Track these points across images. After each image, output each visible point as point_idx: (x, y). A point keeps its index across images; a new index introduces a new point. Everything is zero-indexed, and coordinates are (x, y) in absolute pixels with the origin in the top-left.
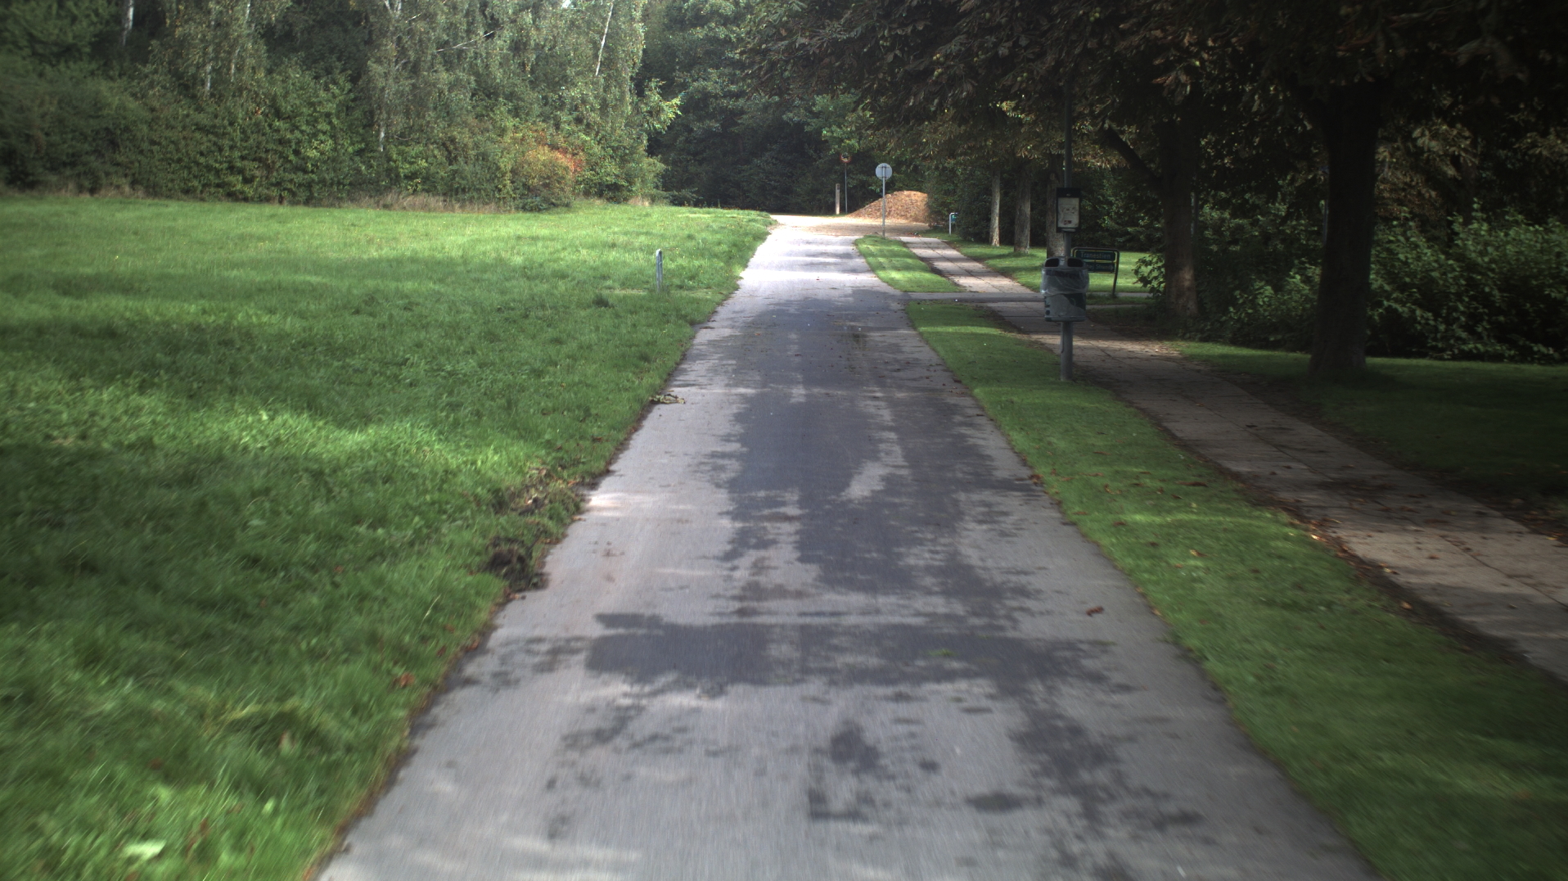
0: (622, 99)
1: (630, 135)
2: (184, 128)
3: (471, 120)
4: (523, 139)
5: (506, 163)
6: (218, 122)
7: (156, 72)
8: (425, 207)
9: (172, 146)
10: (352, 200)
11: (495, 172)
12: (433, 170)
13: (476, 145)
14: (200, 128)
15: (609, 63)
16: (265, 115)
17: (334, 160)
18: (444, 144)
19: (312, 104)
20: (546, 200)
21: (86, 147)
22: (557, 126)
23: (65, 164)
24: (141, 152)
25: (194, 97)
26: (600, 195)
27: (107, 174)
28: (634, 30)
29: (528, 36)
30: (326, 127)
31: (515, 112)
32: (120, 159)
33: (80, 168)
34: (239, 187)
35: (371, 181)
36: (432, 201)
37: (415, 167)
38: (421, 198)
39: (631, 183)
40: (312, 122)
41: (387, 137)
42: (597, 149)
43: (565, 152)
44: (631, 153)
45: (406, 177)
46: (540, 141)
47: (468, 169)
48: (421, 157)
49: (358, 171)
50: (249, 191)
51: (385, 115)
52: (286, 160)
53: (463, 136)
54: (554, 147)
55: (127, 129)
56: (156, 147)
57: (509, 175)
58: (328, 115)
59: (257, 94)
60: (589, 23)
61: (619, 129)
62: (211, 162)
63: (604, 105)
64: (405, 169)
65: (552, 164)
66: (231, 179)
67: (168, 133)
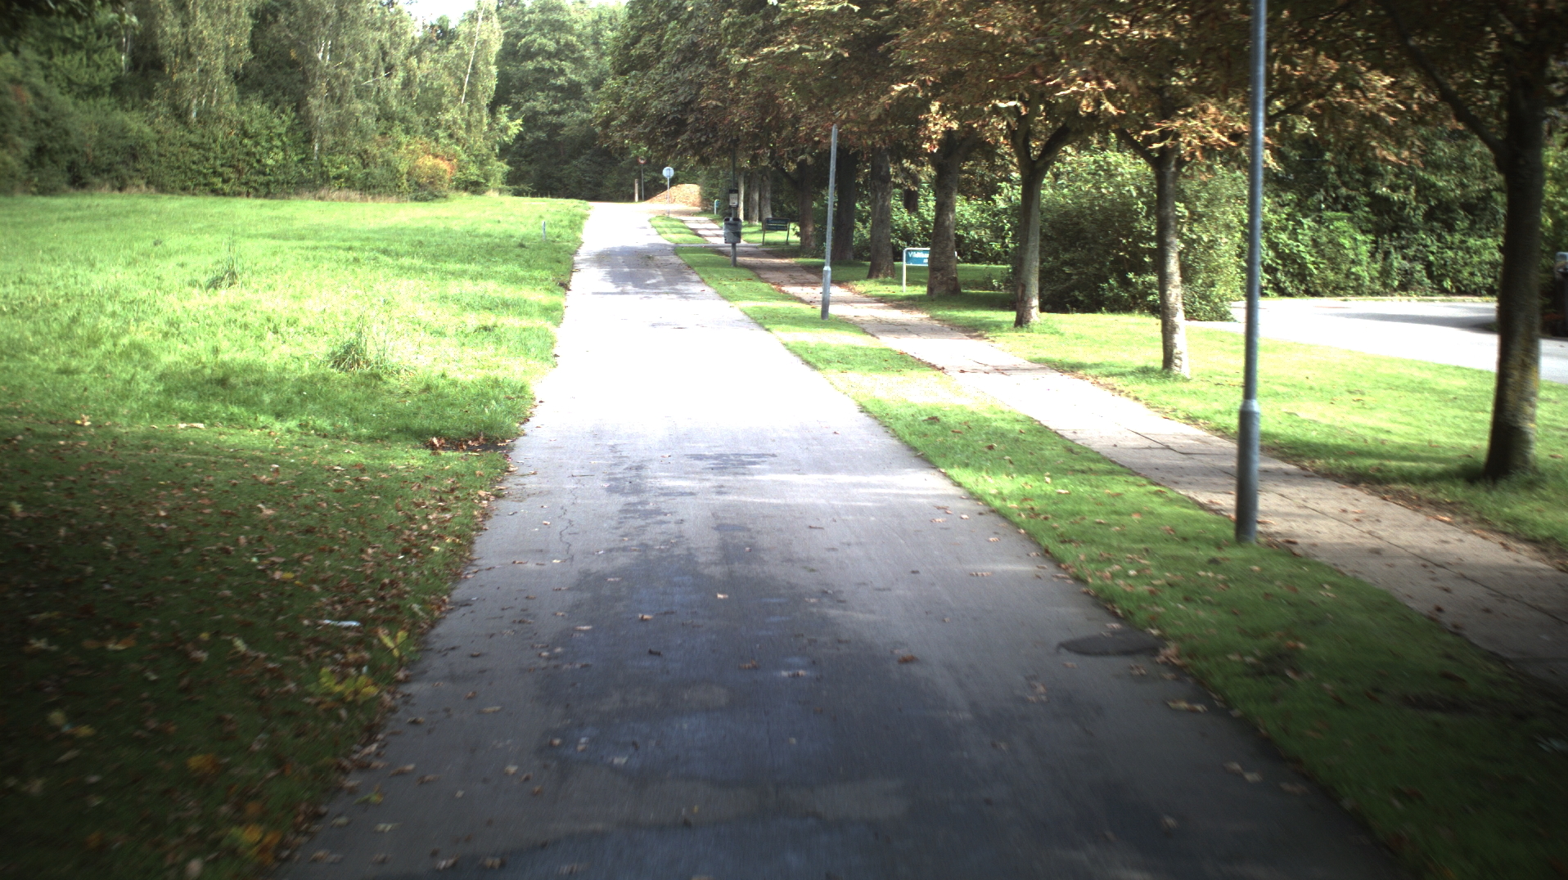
0: (481, 121)
1: (486, 145)
2: (182, 145)
3: (378, 137)
4: (414, 151)
5: (403, 167)
6: (205, 140)
7: (159, 105)
8: (347, 199)
9: (173, 158)
10: (297, 194)
11: (395, 174)
12: (353, 172)
13: (382, 155)
14: (192, 145)
15: (471, 95)
16: (237, 135)
17: (284, 166)
18: (359, 155)
19: (268, 128)
20: (431, 193)
21: (118, 159)
22: (437, 140)
23: (103, 171)
24: (153, 162)
25: (185, 123)
26: (466, 189)
27: (131, 177)
28: (489, 71)
29: (414, 75)
30: (279, 144)
31: (407, 131)
32: (140, 166)
33: (113, 174)
34: (220, 185)
35: (309, 181)
36: (353, 194)
37: (339, 171)
38: (344, 193)
39: (487, 180)
40: (270, 140)
41: (321, 149)
42: (464, 157)
43: (442, 159)
44: (488, 159)
45: (334, 178)
46: (427, 152)
47: (377, 172)
48: (344, 164)
49: (301, 174)
50: (227, 188)
51: (318, 135)
52: (252, 166)
53: (373, 149)
54: (436, 156)
55: (144, 146)
56: (163, 159)
57: (405, 176)
58: (280, 135)
59: (231, 121)
60: (457, 66)
61: (479, 142)
62: (201, 168)
63: (469, 126)
64: (333, 172)
65: (435, 167)
66: (215, 180)
67: (171, 149)
